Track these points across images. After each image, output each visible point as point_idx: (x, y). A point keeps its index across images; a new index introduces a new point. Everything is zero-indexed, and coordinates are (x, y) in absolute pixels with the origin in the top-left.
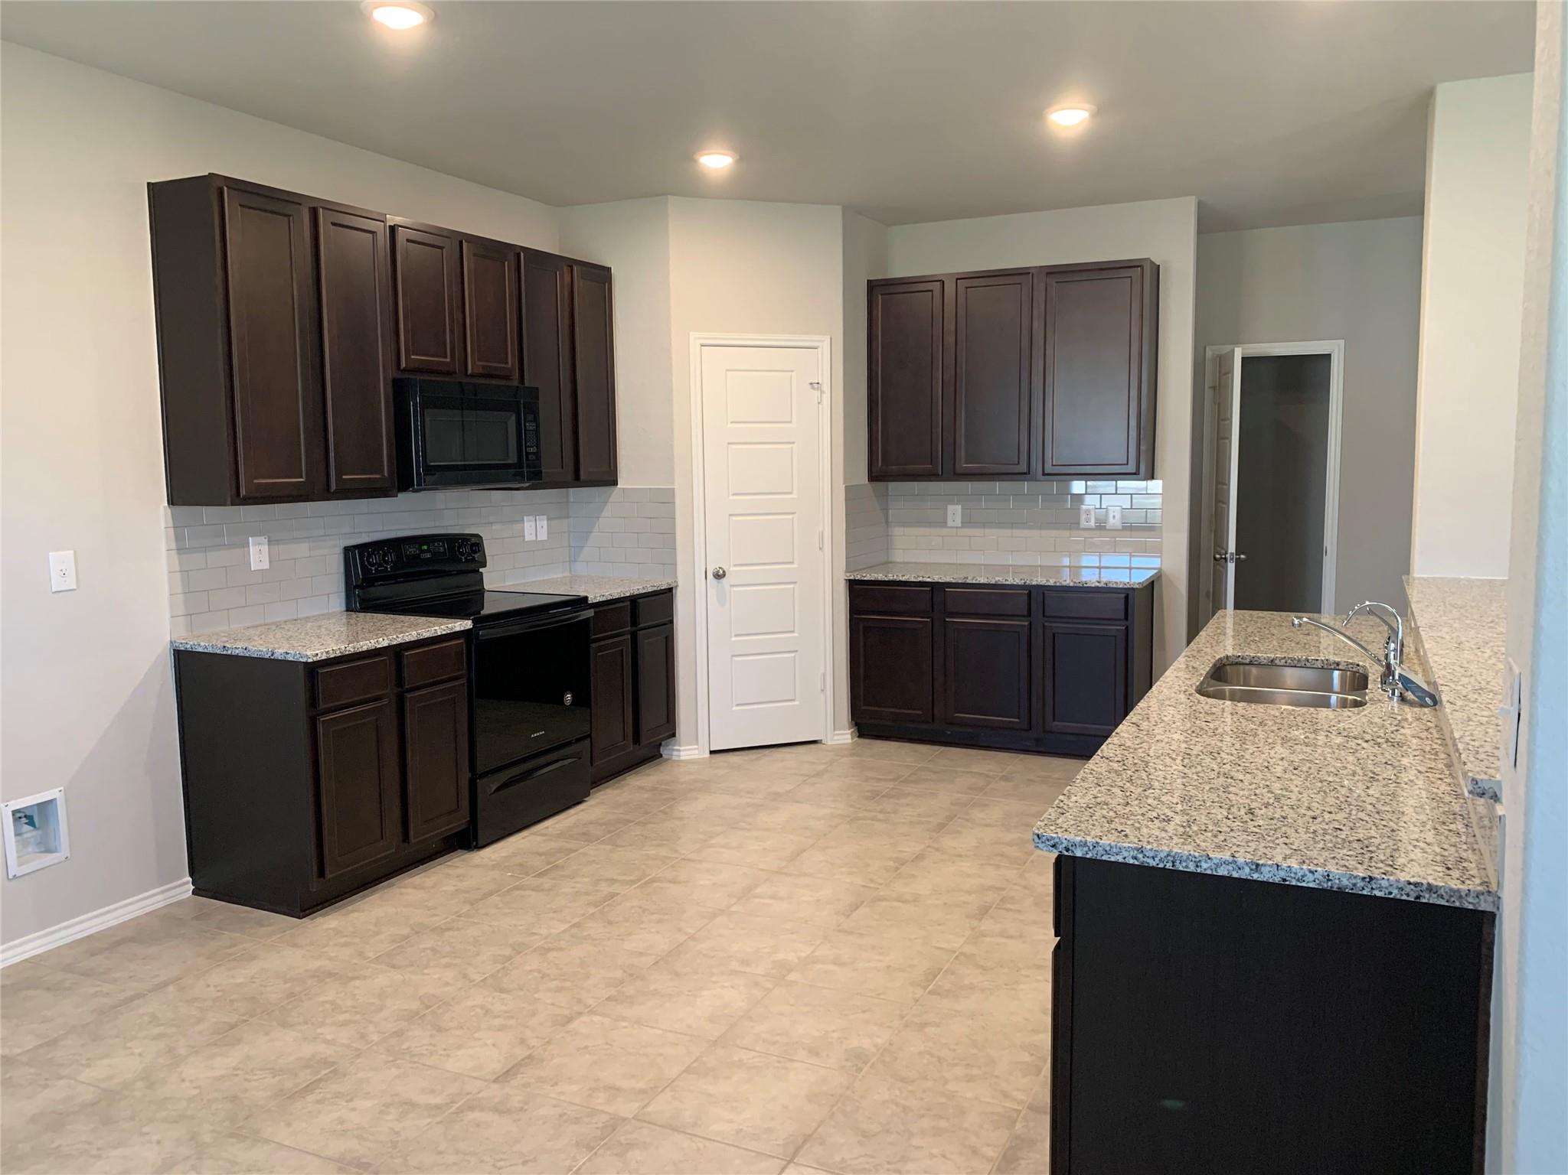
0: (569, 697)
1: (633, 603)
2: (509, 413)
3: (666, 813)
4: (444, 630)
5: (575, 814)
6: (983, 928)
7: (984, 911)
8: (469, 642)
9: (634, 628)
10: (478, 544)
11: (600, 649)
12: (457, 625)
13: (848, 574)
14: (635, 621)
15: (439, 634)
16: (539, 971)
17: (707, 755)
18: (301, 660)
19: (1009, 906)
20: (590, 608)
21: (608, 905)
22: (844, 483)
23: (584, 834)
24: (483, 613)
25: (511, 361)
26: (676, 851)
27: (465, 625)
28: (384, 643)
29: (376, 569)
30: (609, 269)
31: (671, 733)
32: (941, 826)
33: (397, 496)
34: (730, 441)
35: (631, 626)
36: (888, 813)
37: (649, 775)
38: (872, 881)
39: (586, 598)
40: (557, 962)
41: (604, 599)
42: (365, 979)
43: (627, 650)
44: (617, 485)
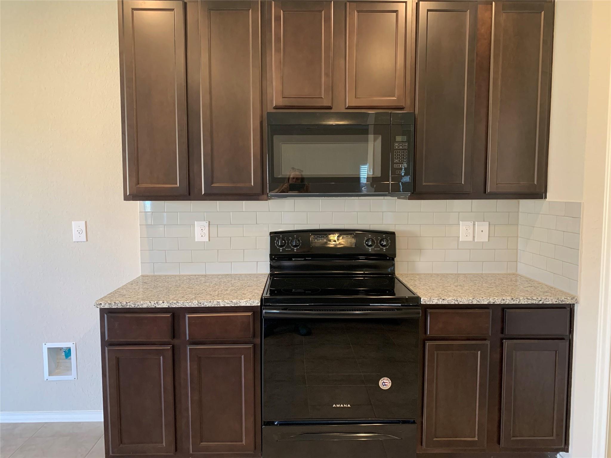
10: (390, 240)
25: (399, 94)
29: (283, 249)
44: (546, 197)
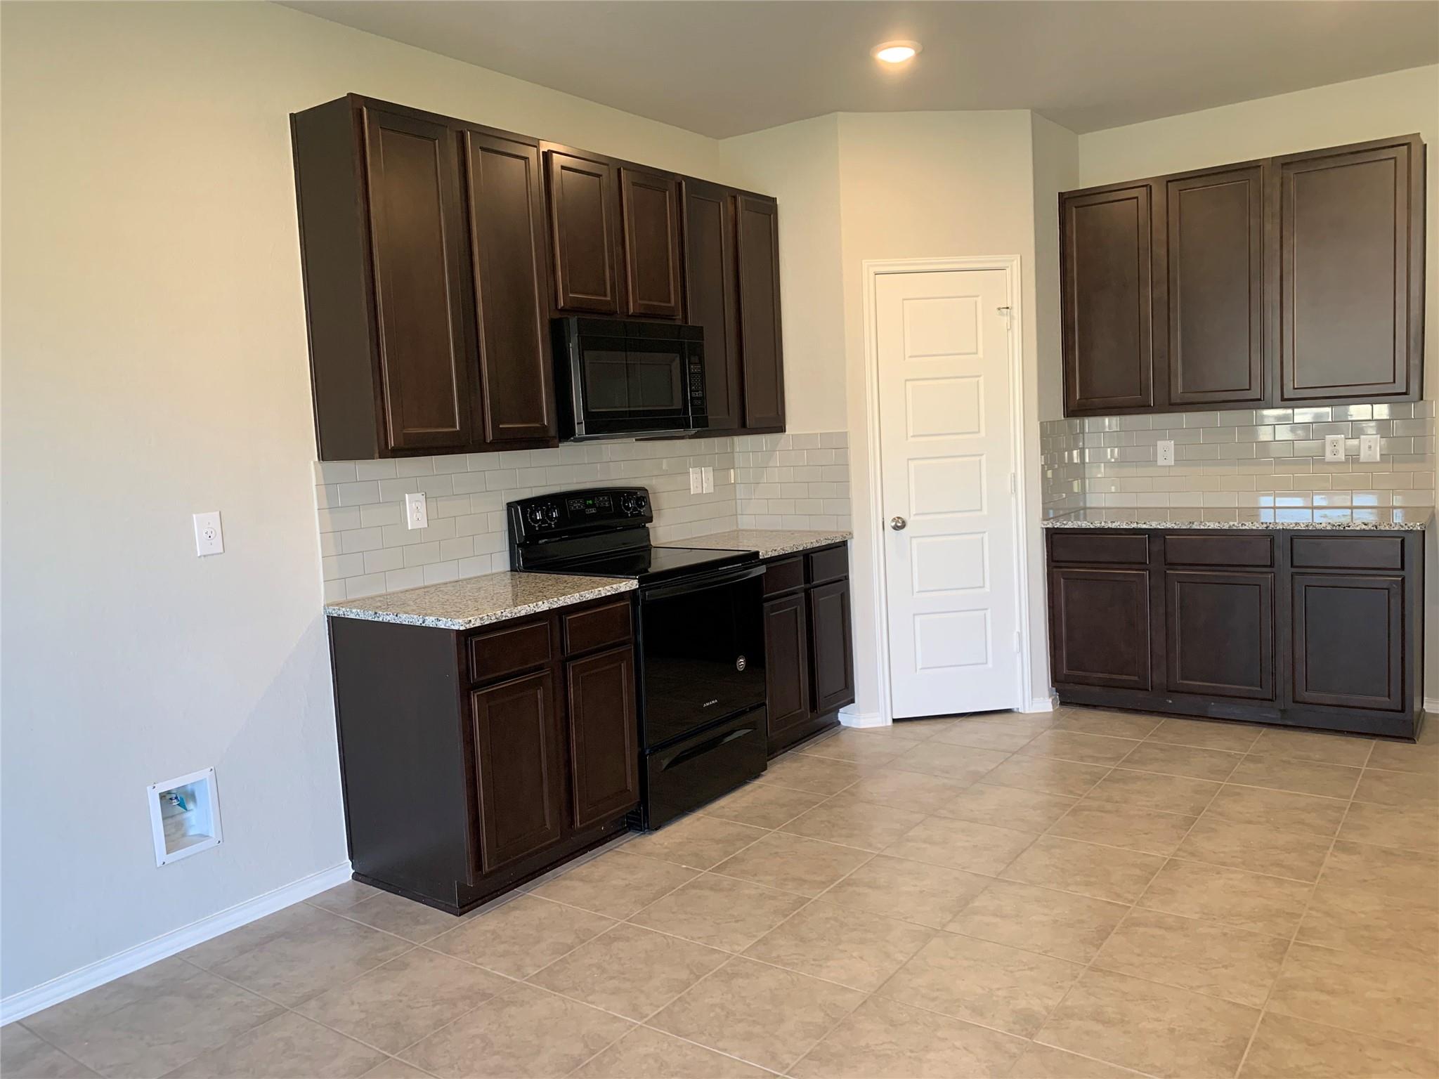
0: (741, 662)
1: (807, 557)
2: (674, 355)
3: (853, 794)
4: (609, 591)
5: (752, 791)
6: (1288, 975)
7: (1280, 949)
8: (635, 604)
9: (808, 586)
10: (644, 498)
11: (773, 609)
12: (621, 585)
13: (1045, 522)
14: (808, 578)
15: (603, 595)
16: (723, 1007)
17: (890, 723)
18: (453, 627)
19: (1314, 943)
20: (762, 564)
21: (798, 914)
22: (1039, 420)
23: (764, 817)
24: (652, 570)
25: (674, 300)
26: (870, 845)
27: (630, 584)
28: (543, 606)
29: (539, 526)
30: (774, 200)
31: (849, 699)
32: (1190, 822)
33: (558, 447)
34: (908, 378)
35: (805, 583)
36: (1117, 802)
37: (828, 746)
38: (1118, 896)
39: (757, 553)
40: (743, 994)
41: (776, 554)
42: (521, 1006)
43: (801, 609)
44: (785, 431)
